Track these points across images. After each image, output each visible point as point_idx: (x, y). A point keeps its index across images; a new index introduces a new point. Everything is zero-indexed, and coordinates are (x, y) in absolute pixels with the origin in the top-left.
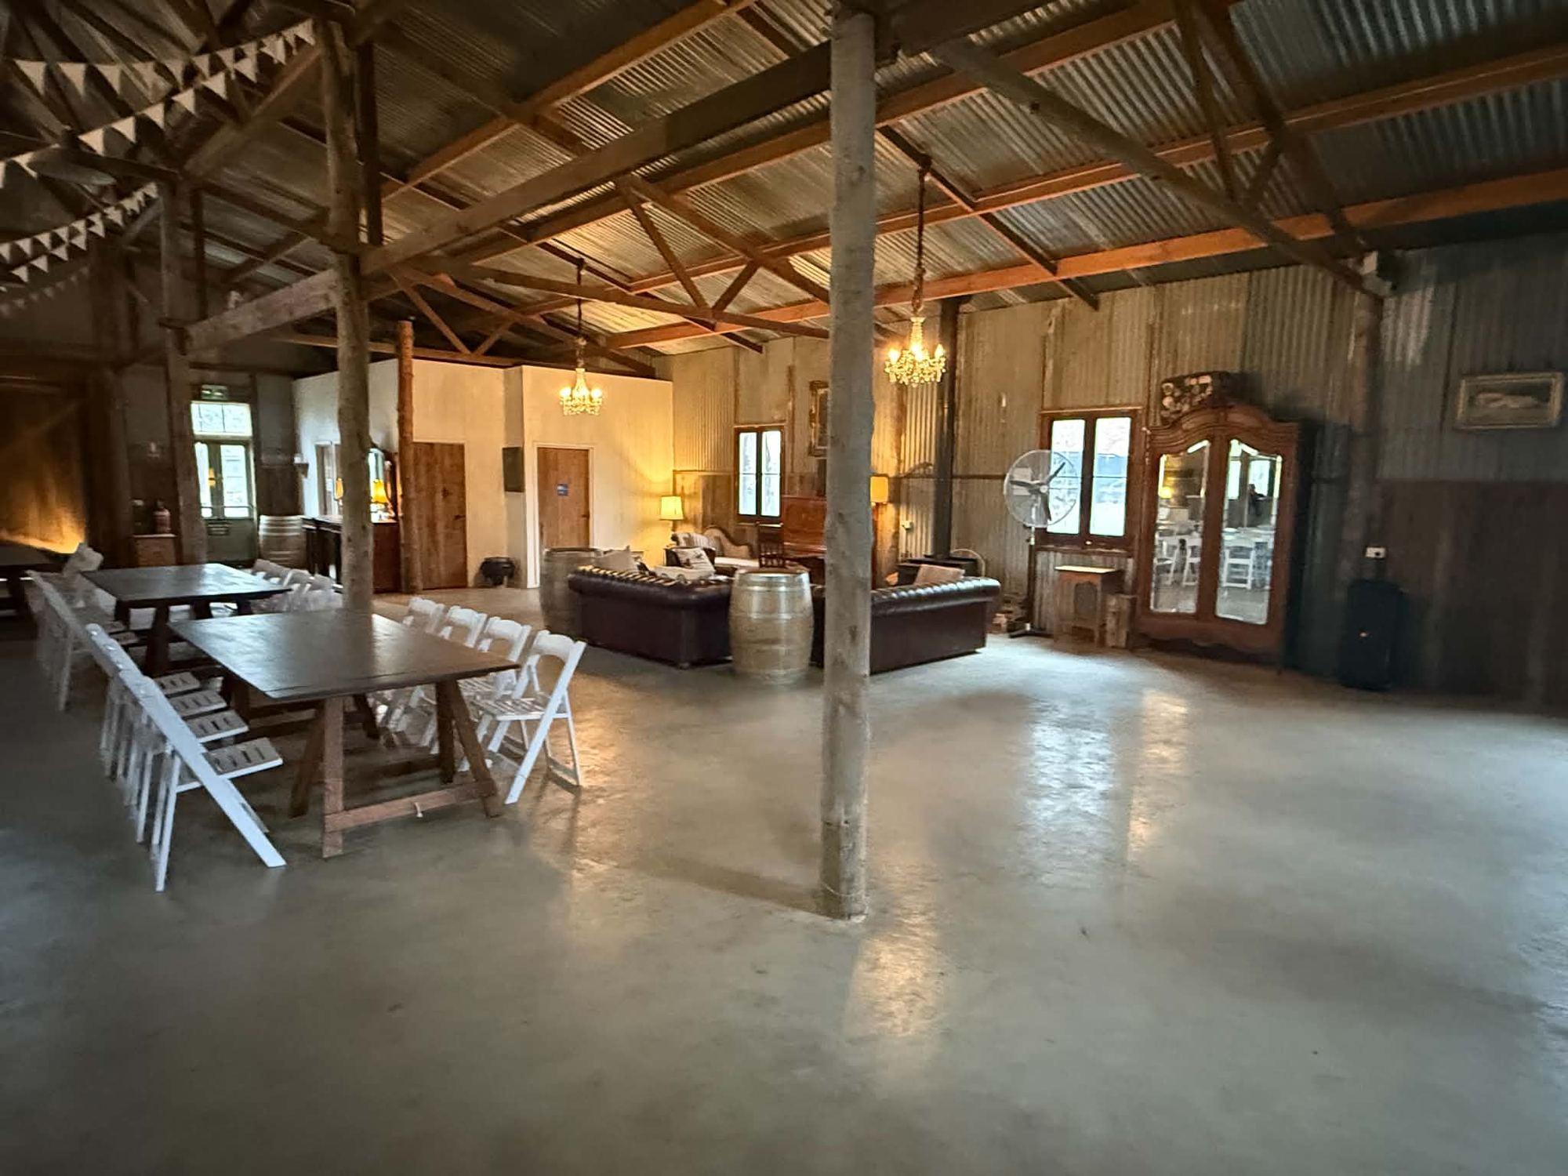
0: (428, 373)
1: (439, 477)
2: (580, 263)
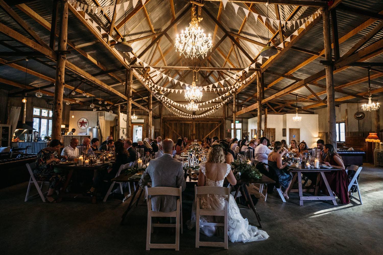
0: (270, 117)
1: (271, 134)
2: (297, 95)
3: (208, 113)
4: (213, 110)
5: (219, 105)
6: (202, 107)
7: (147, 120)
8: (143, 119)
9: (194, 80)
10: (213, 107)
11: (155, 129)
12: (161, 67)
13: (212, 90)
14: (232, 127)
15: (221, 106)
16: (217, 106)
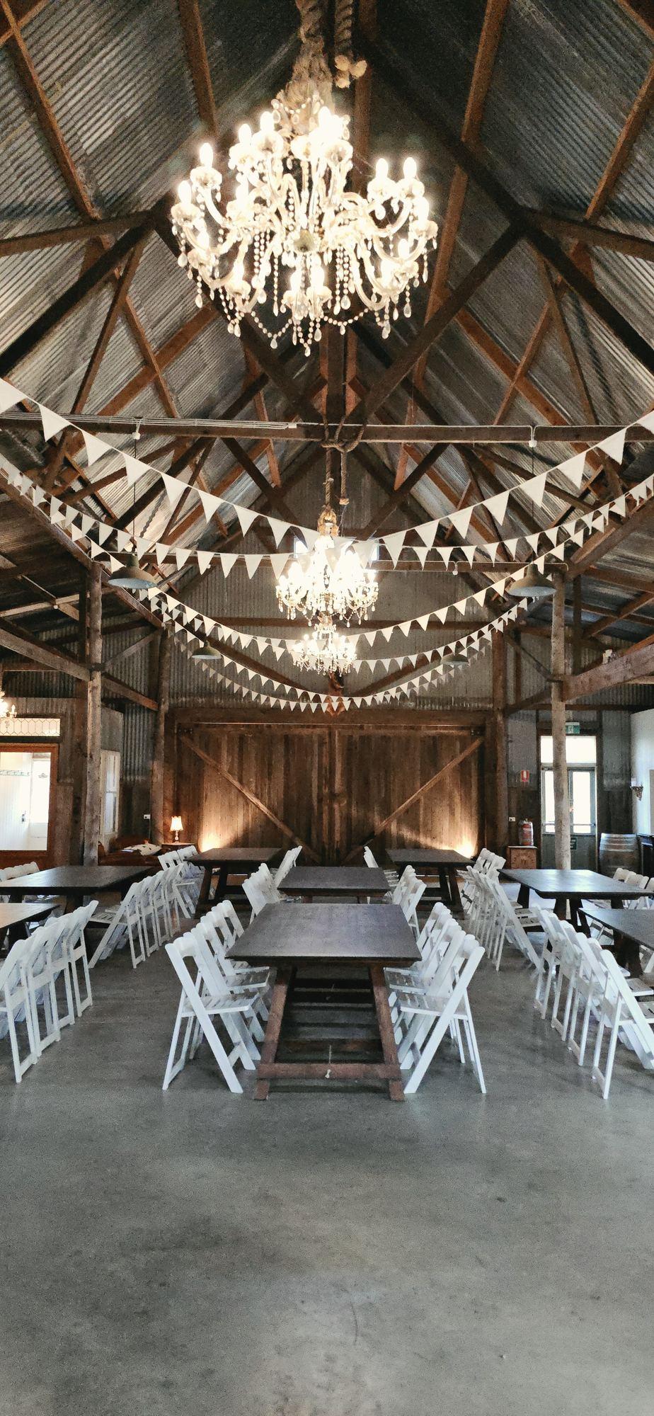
3: (411, 686)
4: (440, 669)
5: (470, 641)
6: (380, 649)
7: (74, 724)
8: (53, 716)
9: (328, 498)
10: (441, 650)
11: (125, 771)
12: (139, 423)
13: (434, 555)
14: (547, 756)
15: (483, 643)
16: (459, 646)
